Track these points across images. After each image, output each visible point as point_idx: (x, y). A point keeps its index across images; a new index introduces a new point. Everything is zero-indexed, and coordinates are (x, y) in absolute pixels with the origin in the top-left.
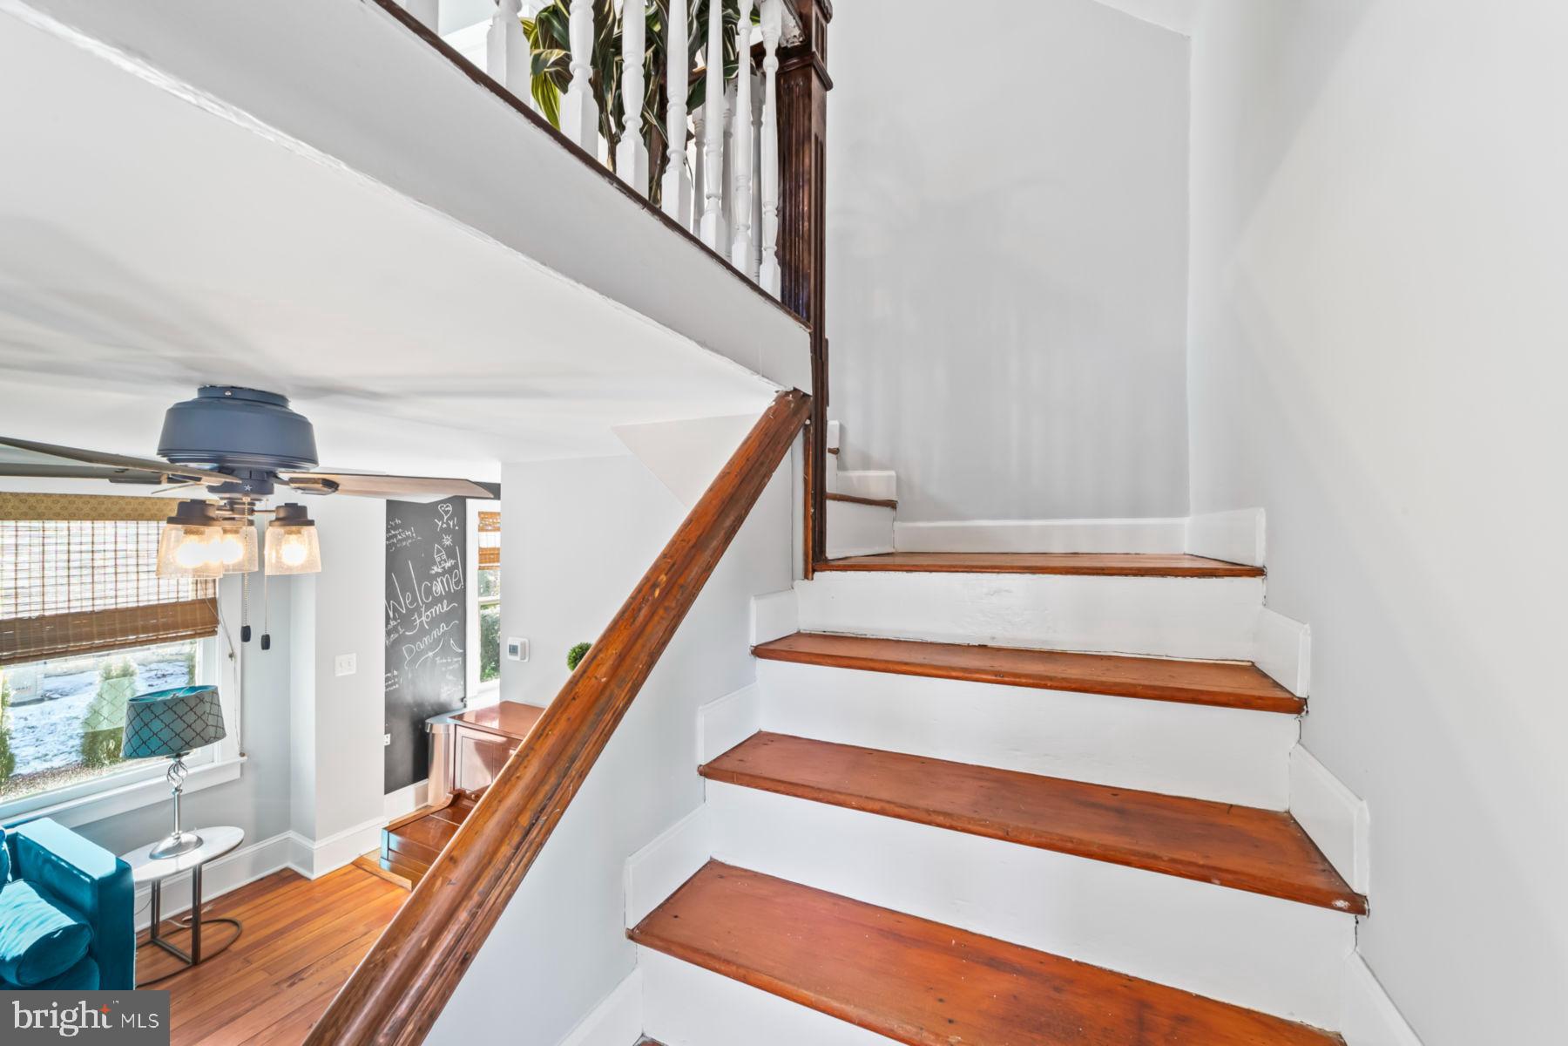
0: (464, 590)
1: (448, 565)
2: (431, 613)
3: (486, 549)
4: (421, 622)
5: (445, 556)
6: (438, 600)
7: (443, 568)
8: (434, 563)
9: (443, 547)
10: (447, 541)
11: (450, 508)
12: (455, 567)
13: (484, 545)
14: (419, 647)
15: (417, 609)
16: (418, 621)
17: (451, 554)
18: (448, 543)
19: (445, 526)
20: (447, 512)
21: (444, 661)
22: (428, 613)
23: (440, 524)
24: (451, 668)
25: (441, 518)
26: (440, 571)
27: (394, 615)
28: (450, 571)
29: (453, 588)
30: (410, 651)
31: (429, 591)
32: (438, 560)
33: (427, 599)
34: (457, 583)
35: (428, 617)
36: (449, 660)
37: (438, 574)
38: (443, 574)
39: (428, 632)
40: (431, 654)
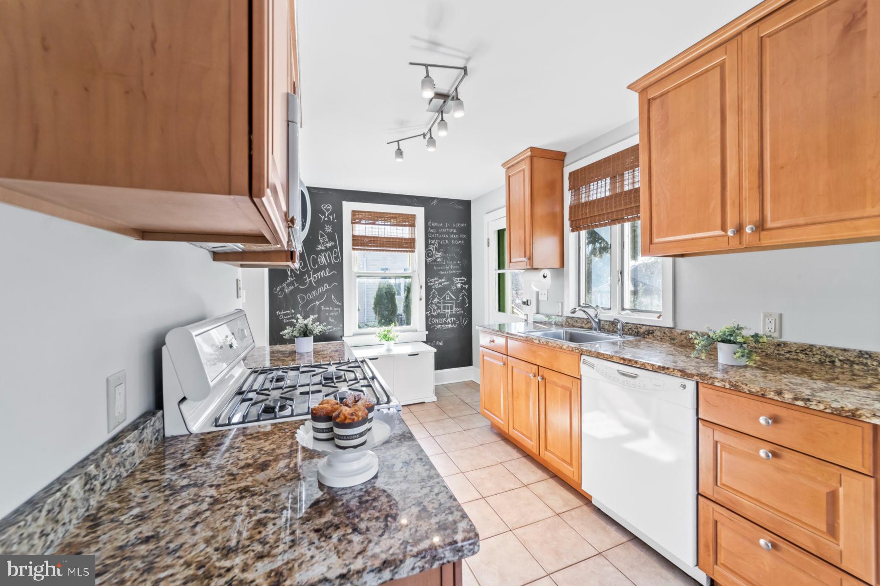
0: (341, 263)
1: (329, 245)
2: (317, 276)
3: (358, 236)
4: (310, 281)
5: (327, 240)
6: (322, 268)
7: (326, 247)
8: (319, 243)
9: (325, 233)
10: (329, 229)
11: (330, 207)
12: (335, 246)
13: (357, 233)
14: (309, 298)
15: (308, 272)
16: (308, 280)
17: (331, 238)
18: (329, 231)
19: (326, 219)
20: (328, 210)
21: (328, 309)
22: (315, 275)
23: (323, 217)
24: (332, 314)
25: (323, 214)
26: (323, 248)
27: (291, 274)
28: (331, 249)
29: (333, 261)
30: (303, 299)
31: (315, 262)
32: (322, 241)
33: (315, 266)
34: (336, 258)
35: (315, 278)
36: (331, 309)
37: (322, 251)
38: (326, 251)
39: (316, 288)
40: (317, 303)
